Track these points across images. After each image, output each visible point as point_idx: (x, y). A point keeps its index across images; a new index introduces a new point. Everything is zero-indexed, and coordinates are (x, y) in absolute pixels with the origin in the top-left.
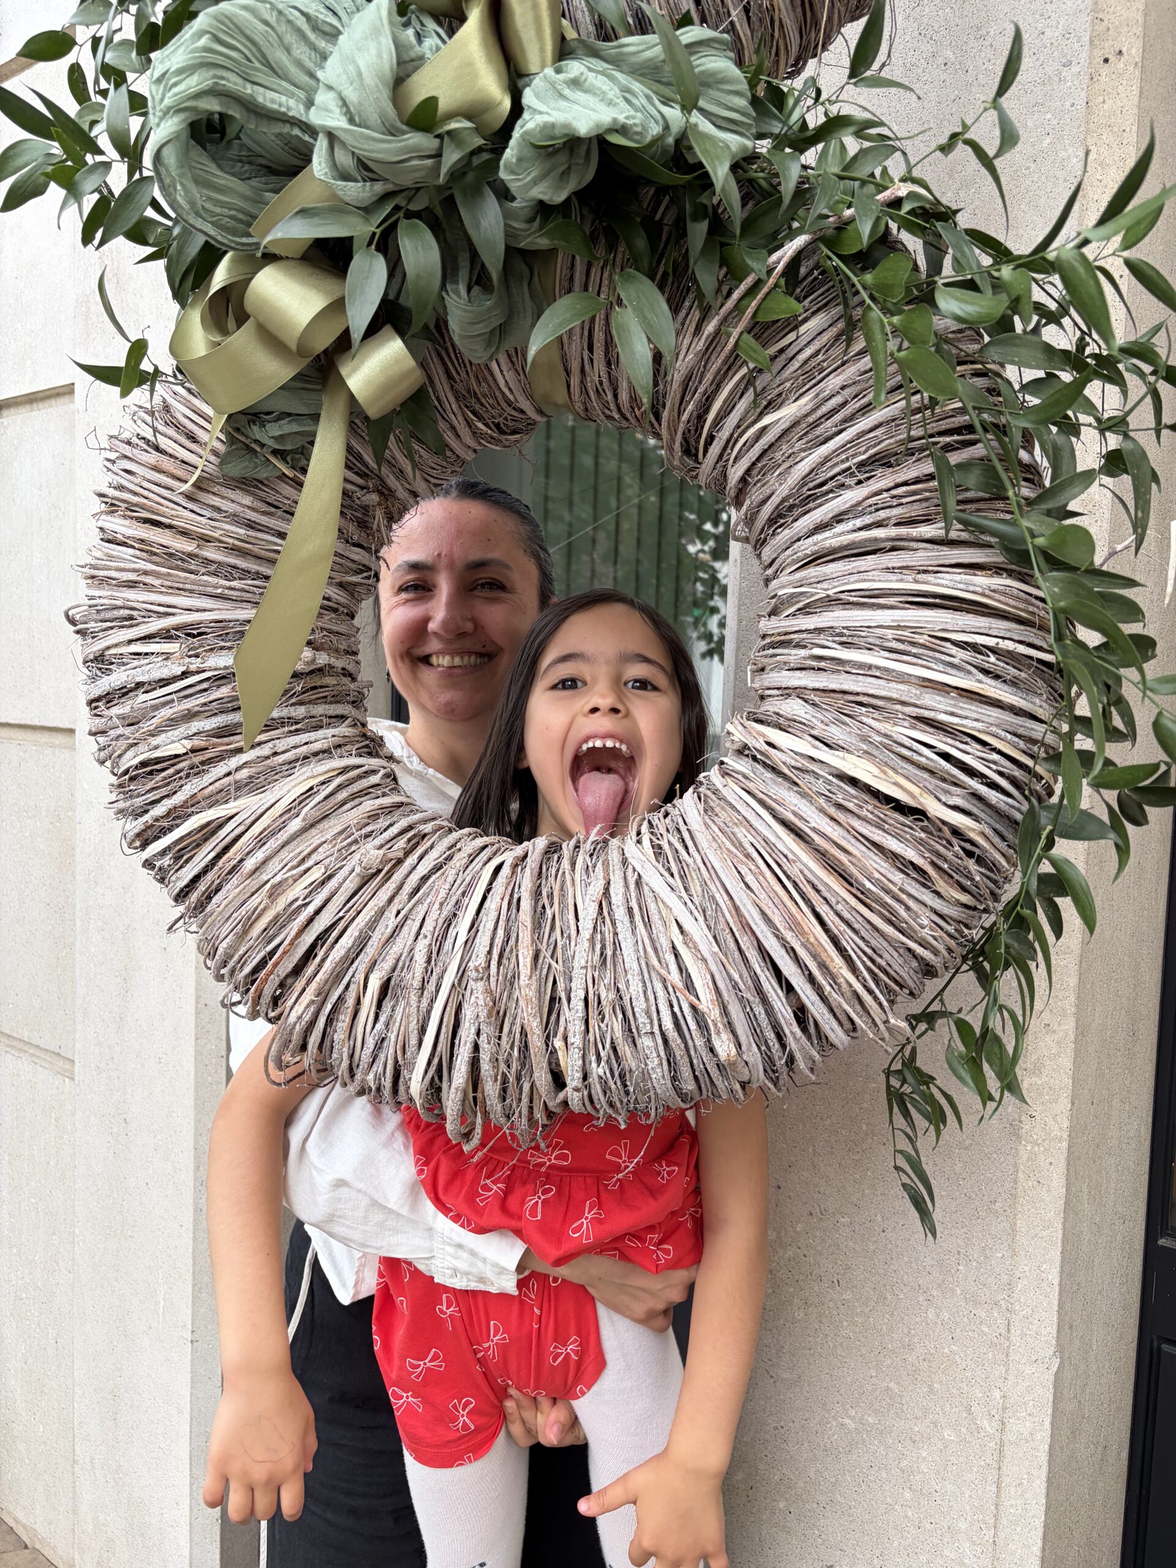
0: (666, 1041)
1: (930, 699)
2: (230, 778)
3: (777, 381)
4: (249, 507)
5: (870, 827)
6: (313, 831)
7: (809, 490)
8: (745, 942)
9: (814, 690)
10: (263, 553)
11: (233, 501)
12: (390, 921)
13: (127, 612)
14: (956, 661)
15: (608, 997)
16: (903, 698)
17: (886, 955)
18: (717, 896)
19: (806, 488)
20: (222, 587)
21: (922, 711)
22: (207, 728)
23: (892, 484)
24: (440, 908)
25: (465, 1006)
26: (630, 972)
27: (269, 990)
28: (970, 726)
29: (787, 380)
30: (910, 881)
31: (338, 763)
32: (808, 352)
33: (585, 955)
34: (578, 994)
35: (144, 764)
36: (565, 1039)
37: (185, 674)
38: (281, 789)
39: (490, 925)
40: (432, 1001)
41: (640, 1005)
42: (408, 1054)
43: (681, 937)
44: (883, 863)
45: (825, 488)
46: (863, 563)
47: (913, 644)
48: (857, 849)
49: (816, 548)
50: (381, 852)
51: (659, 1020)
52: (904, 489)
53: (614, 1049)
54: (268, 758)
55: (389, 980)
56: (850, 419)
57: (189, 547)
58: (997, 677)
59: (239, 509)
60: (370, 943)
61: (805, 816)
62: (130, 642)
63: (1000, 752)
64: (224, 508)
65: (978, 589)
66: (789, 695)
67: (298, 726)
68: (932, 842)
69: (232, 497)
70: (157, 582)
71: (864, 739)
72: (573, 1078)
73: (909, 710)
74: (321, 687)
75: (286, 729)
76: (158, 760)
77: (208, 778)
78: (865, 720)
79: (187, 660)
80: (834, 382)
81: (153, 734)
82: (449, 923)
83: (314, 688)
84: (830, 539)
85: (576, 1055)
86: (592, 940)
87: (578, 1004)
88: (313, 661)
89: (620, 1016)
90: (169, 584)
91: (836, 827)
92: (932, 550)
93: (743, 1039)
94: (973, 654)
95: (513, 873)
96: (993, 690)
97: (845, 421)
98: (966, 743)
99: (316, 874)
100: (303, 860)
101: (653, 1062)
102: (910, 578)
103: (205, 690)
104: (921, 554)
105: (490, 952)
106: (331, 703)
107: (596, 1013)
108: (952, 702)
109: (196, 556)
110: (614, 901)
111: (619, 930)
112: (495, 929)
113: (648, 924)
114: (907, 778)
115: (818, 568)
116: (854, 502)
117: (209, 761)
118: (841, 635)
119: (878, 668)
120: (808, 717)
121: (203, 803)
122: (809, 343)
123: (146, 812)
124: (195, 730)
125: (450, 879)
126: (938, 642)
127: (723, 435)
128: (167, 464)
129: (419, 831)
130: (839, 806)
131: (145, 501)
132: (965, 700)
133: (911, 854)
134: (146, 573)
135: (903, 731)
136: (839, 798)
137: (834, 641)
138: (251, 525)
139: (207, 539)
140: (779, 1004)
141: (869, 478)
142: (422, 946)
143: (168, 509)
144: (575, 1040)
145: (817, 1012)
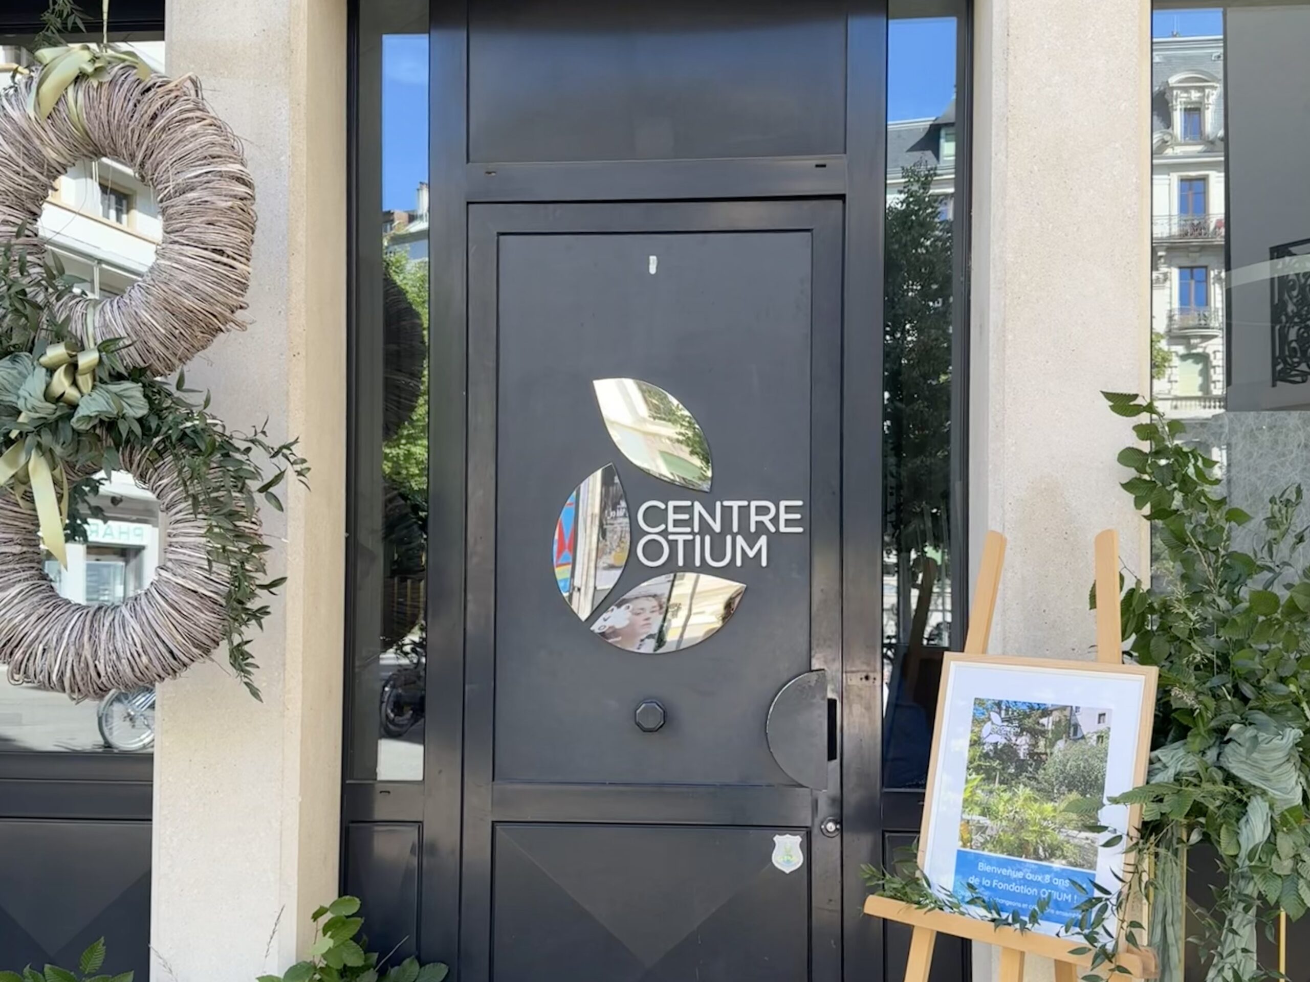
5: (183, 596)
6: (23, 602)
8: (152, 632)
9: (174, 559)
12: (46, 630)
15: (111, 648)
16: (194, 562)
17: (195, 634)
18: (144, 620)
25: (69, 652)
26: (118, 642)
27: (8, 652)
31: (31, 582)
33: (105, 637)
34: (103, 648)
38: (12, 590)
40: (59, 652)
42: (52, 669)
43: (133, 631)
46: (186, 524)
48: (182, 603)
51: (127, 655)
53: (114, 663)
54: (9, 580)
55: (46, 646)
60: (40, 636)
67: (17, 571)
71: (185, 573)
72: (103, 673)
73: (196, 565)
78: (185, 568)
82: (64, 629)
85: (102, 665)
86: (107, 633)
87: (103, 651)
91: (176, 598)
100: (19, 611)
101: (126, 667)
111: (116, 630)
112: (79, 630)
113: (124, 628)
114: (195, 583)
116: (184, 507)
130: (179, 593)
133: (196, 604)
140: (161, 647)
142: (56, 636)
144: (102, 661)
145: (175, 651)
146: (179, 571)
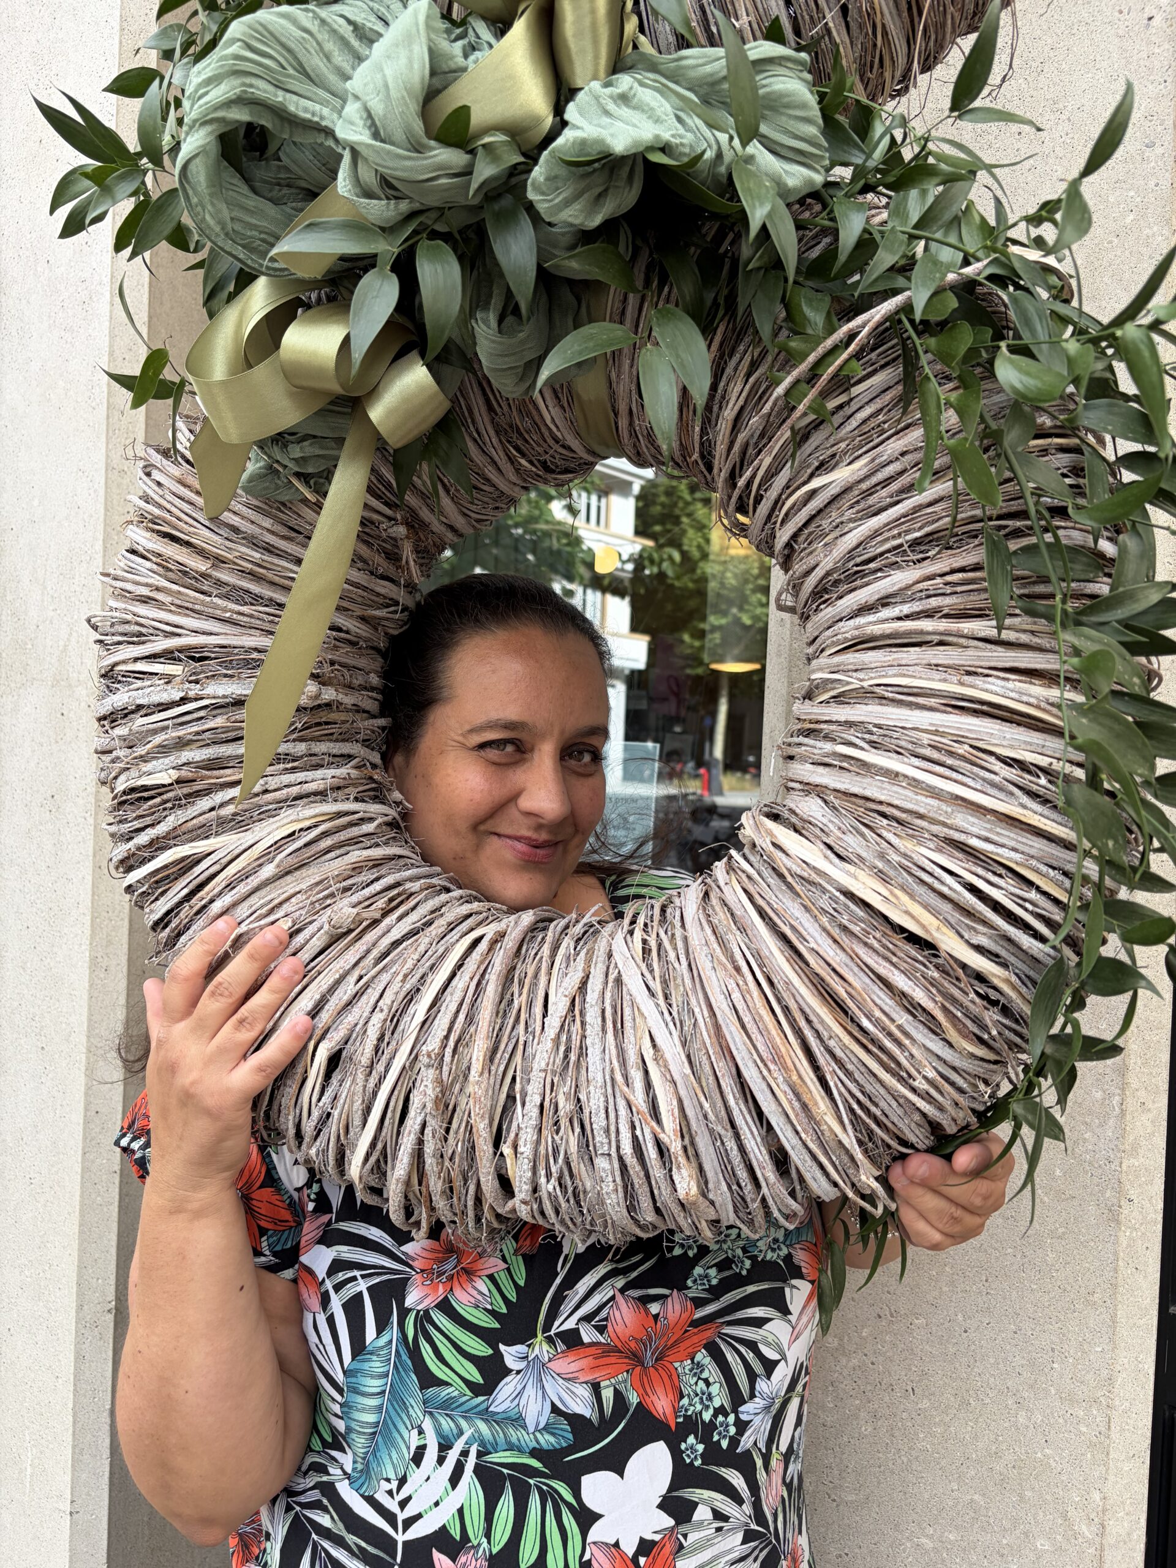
0: (624, 1167)
1: (962, 819)
2: (213, 813)
3: (832, 441)
4: (268, 530)
5: (876, 957)
6: (289, 878)
7: (857, 565)
8: (722, 1068)
9: (835, 790)
10: (277, 579)
11: (253, 522)
12: (349, 988)
13: (137, 628)
14: (997, 779)
15: (566, 1107)
16: (931, 815)
17: (882, 1104)
18: (697, 1010)
19: (852, 563)
20: (231, 611)
21: (952, 832)
22: (197, 759)
23: (947, 569)
24: (403, 981)
25: (415, 1092)
26: (593, 1083)
28: (1006, 855)
29: (842, 440)
30: (917, 1024)
31: (330, 807)
32: (868, 411)
33: (546, 1056)
34: (533, 1099)
35: (133, 790)
36: (515, 1147)
37: (184, 700)
38: (262, 830)
39: (453, 1007)
40: (379, 1084)
41: (599, 1122)
42: (351, 1134)
43: (651, 1051)
44: (888, 1000)
45: (872, 565)
46: (905, 655)
47: (951, 754)
48: (859, 981)
49: (856, 633)
50: (355, 911)
51: (618, 1141)
52: (960, 575)
53: (568, 1163)
54: (257, 795)
55: (340, 1051)
56: (909, 489)
57: (202, 566)
58: (1045, 801)
59: (258, 531)
60: (327, 1007)
61: (804, 933)
62: (136, 660)
63: (1038, 889)
64: (243, 529)
65: (1032, 700)
66: (808, 793)
67: (296, 764)
68: (946, 984)
69: (253, 518)
70: (167, 599)
71: (882, 856)
72: (522, 1189)
73: (935, 829)
74: (327, 723)
75: (282, 766)
76: (145, 788)
77: (192, 811)
78: (885, 834)
79: (187, 685)
80: (894, 446)
81: (144, 759)
82: (411, 996)
83: (318, 724)
84: (873, 624)
85: (525, 1165)
86: (557, 1041)
87: (532, 1109)
88: (318, 696)
89: (578, 1130)
90: (178, 602)
91: (838, 951)
92: (984, 650)
93: (710, 1174)
94: (1020, 773)
95: (489, 950)
96: (1037, 817)
97: (902, 491)
98: (1000, 876)
100: (271, 911)
101: (608, 1187)
102: (955, 679)
103: (201, 718)
104: (970, 652)
105: (447, 1037)
106: (337, 741)
107: (551, 1122)
108: (988, 826)
109: (210, 576)
110: (588, 999)
111: (588, 1033)
112: (458, 1011)
113: (619, 1031)
114: (926, 907)
115: (857, 655)
116: (902, 585)
117: (198, 794)
118: (871, 733)
119: (906, 776)
120: (825, 821)
121: (184, 837)
122: (871, 400)
123: (131, 838)
124: (184, 760)
125: (422, 949)
126: (980, 755)
127: (772, 494)
128: (192, 478)
129: (405, 890)
130: (845, 929)
131: (167, 516)
132: (1004, 825)
133: (919, 995)
134: (158, 589)
135: (926, 853)
136: (845, 920)
137: (863, 739)
138: (269, 549)
139: (219, 561)
140: (753, 1143)
141: (924, 559)
142: (378, 1018)
143: (186, 525)
144: (526, 1149)
145: (798, 1157)
146: (852, 843)
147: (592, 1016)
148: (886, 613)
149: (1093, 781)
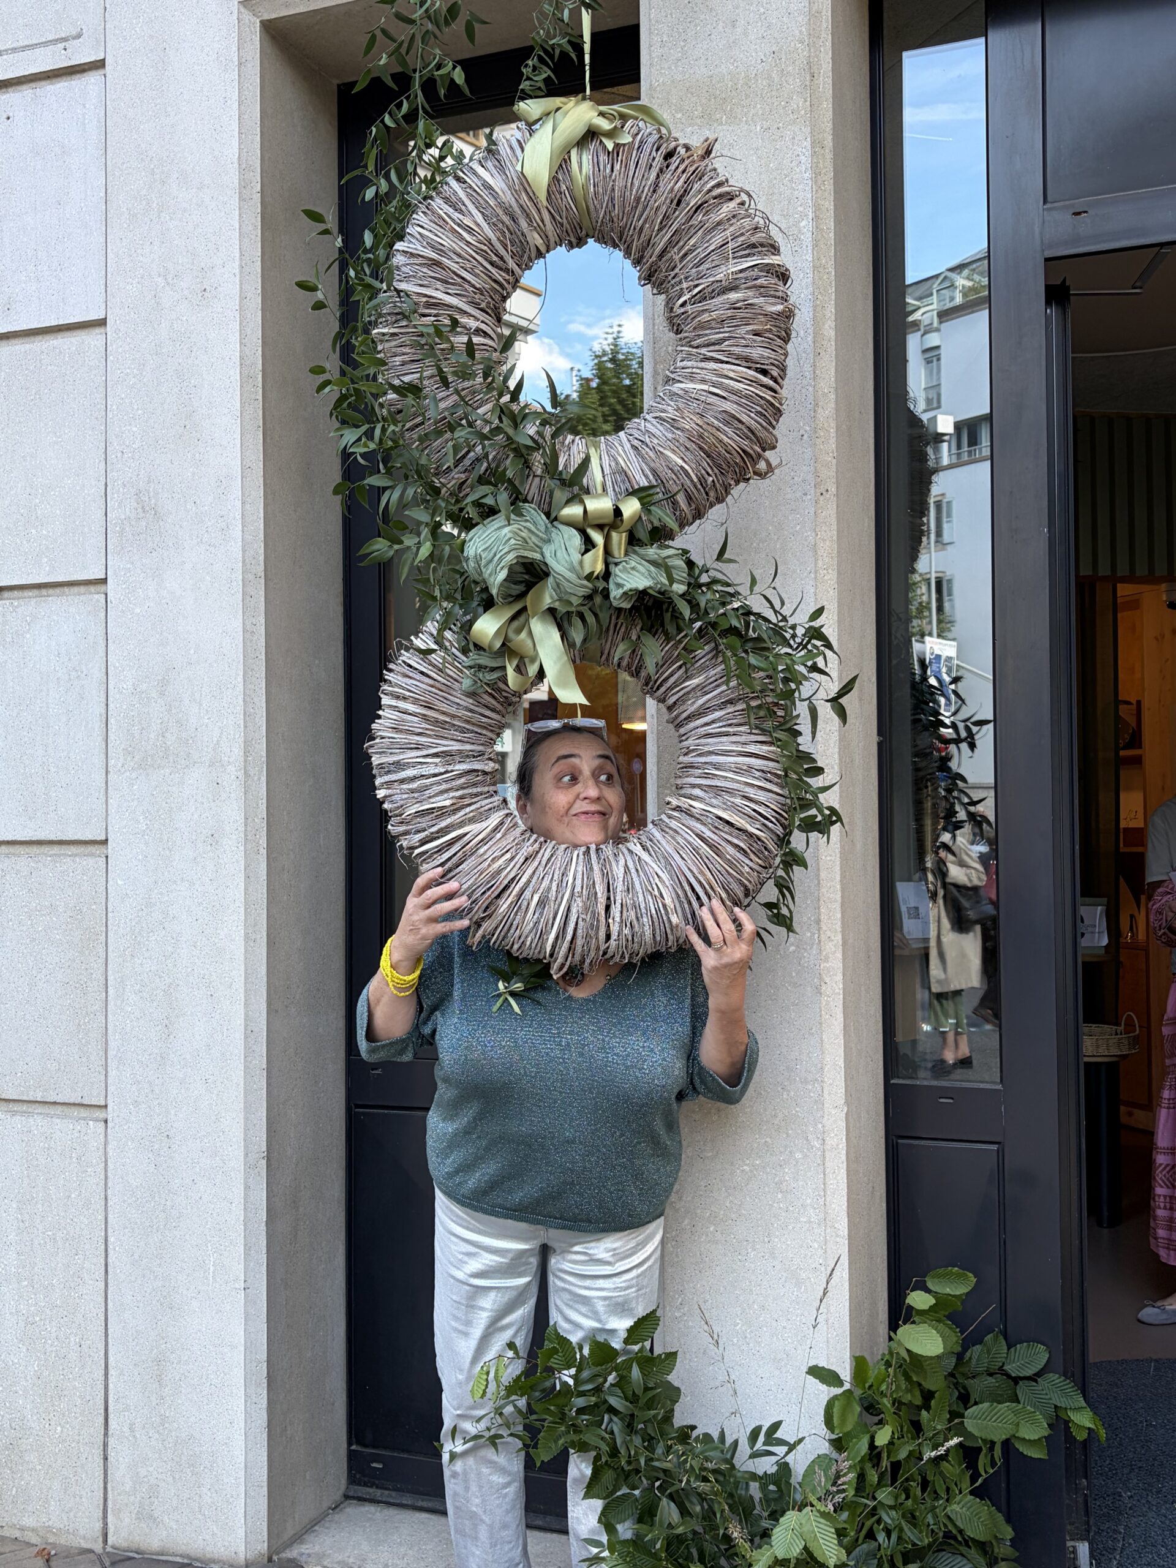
1: (748, 789)
4: (471, 704)
7: (702, 711)
8: (682, 879)
10: (476, 722)
19: (700, 710)
20: (460, 736)
21: (746, 794)
22: (456, 795)
28: (762, 799)
30: (741, 855)
40: (559, 905)
41: (643, 905)
45: (707, 710)
48: (723, 843)
49: (705, 731)
57: (448, 720)
61: (704, 832)
64: (461, 704)
70: (431, 733)
71: (724, 804)
72: (614, 936)
73: (741, 793)
75: (483, 797)
76: (433, 808)
77: (457, 817)
79: (446, 766)
80: (712, 672)
81: (431, 798)
82: (564, 875)
85: (617, 925)
87: (618, 905)
89: (635, 912)
90: (436, 734)
92: (746, 736)
97: (717, 686)
98: (762, 806)
99: (508, 856)
101: (647, 928)
102: (740, 746)
103: (454, 779)
104: (742, 737)
118: (715, 765)
119: (729, 778)
120: (704, 796)
123: (427, 830)
126: (751, 769)
128: (437, 684)
130: (716, 828)
136: (717, 825)
137: (711, 767)
139: (453, 716)
143: (437, 702)
147: (633, 871)
148: (714, 726)
149: (786, 775)
